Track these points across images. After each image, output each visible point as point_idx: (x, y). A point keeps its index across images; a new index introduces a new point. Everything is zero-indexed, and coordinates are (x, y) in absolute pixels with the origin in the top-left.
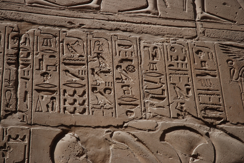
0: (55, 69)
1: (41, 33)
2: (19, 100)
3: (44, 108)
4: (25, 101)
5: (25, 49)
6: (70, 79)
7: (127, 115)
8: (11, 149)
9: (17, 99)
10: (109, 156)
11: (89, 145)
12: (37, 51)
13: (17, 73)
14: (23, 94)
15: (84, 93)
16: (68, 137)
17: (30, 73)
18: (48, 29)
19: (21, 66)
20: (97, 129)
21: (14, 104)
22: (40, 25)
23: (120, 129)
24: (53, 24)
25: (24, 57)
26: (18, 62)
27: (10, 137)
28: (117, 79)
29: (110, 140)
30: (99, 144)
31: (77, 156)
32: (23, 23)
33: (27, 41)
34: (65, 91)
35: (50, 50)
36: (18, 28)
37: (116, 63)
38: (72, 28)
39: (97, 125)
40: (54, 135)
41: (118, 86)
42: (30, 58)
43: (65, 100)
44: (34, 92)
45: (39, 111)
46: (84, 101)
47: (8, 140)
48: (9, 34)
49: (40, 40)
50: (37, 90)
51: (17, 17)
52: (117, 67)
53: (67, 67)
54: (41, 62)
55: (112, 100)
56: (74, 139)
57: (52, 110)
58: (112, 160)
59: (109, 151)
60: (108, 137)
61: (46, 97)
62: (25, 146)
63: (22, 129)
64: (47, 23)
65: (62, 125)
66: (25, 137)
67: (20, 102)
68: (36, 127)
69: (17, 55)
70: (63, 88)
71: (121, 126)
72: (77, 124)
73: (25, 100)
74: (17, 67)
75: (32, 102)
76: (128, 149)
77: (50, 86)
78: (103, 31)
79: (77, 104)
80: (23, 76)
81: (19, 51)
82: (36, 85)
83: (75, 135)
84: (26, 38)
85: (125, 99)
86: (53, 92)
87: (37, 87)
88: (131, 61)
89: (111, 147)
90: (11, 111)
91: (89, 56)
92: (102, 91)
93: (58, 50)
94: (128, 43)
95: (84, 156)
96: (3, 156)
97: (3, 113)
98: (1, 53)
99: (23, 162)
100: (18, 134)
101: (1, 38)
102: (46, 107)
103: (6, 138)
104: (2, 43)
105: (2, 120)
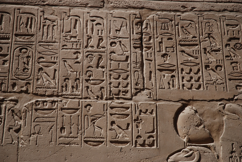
0: (173, 50)
1: (159, 18)
2: (145, 79)
3: (166, 86)
4: (150, 80)
5: (148, 34)
6: (186, 58)
7: (237, 89)
8: (143, 122)
9: (144, 78)
10: (223, 125)
11: (205, 116)
12: (157, 34)
13: (142, 55)
14: (148, 73)
15: (199, 70)
16: (187, 110)
17: (153, 54)
18: (165, 15)
19: (144, 49)
20: (211, 102)
21: (142, 83)
22: (158, 10)
23: (231, 102)
24: (169, 9)
25: (146, 41)
26: (142, 45)
27: (141, 111)
28: (226, 56)
29: (223, 112)
30: (214, 115)
31: (196, 126)
32: (144, 10)
33: (148, 26)
34: (182, 70)
35: (167, 33)
36: (140, 15)
37: (225, 42)
38: (185, 11)
39: (211, 99)
40: (176, 109)
41: (227, 63)
42: (152, 41)
43: (183, 78)
44: (157, 71)
45: (162, 88)
46: (199, 78)
47: (140, 114)
48: (133, 21)
49: (159, 25)
50: (159, 70)
51: (139, 4)
52: (226, 45)
53: (183, 48)
54: (161, 44)
55: (223, 76)
56: (193, 111)
57: (173, 87)
58: (226, 129)
59: (223, 121)
60: (222, 109)
61: (167, 75)
62: (154, 118)
63: (150, 104)
64: (164, 8)
65: (182, 100)
66: (153, 110)
67: (147, 80)
68: (161, 102)
69: (141, 39)
70: (180, 67)
71: (232, 99)
72: (194, 99)
73: (150, 78)
74: (142, 50)
75: (156, 80)
76: (239, 119)
77: (170, 66)
78: (212, 13)
79: (193, 80)
80: (147, 58)
81: (142, 35)
82: (158, 65)
83: (194, 108)
84: (147, 24)
85: (234, 75)
86: (173, 71)
87: (159, 67)
88: (239, 39)
89: (225, 118)
90: (140, 89)
91: (201, 37)
92: (214, 68)
93: (174, 33)
94: (235, 22)
95: (202, 126)
96: (137, 127)
97: (133, 91)
98: (128, 38)
99: (153, 132)
100: (147, 108)
101: (127, 25)
102: (167, 84)
103: (138, 112)
104: (128, 30)
105: (134, 97)
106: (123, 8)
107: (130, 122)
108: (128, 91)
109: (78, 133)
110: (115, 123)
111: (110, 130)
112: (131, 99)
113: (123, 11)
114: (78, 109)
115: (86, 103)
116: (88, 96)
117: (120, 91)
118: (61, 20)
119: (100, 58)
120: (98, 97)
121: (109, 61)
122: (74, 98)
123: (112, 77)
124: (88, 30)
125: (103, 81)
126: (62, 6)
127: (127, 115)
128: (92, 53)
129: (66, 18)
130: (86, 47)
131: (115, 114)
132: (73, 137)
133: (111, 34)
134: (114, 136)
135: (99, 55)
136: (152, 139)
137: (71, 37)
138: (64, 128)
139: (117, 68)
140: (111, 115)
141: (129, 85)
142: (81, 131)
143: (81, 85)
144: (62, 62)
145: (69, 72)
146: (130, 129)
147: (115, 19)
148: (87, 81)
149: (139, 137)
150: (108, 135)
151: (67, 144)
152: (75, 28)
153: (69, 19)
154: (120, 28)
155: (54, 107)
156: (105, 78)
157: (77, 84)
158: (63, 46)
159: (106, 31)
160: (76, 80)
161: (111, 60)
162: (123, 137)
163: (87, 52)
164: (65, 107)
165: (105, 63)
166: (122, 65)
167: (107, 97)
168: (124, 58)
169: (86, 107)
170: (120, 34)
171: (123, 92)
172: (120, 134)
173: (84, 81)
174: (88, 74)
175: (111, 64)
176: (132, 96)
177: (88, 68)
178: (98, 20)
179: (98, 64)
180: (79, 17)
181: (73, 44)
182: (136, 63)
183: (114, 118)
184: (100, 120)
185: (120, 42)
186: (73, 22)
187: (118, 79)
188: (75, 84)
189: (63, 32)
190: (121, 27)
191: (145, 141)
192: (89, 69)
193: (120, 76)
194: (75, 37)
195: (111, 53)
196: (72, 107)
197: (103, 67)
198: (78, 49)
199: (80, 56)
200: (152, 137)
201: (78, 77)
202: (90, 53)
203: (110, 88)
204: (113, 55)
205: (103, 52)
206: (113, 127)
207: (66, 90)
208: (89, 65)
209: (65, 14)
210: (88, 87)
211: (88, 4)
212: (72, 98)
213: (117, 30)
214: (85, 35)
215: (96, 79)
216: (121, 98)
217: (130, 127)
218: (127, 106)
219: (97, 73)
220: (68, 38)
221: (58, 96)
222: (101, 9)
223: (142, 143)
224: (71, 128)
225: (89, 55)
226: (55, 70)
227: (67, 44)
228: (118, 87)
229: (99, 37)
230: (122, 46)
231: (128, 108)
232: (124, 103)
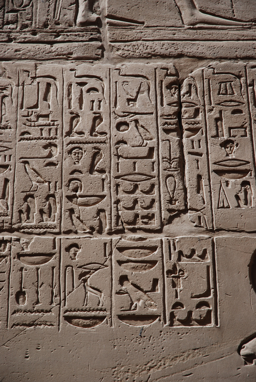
0: (243, 133)
1: (214, 73)
2: (188, 191)
3: (232, 202)
4: (198, 192)
5: (191, 104)
8: (186, 275)
9: (185, 190)
12: (211, 104)
13: (181, 145)
14: (195, 180)
17: (203, 143)
18: (225, 66)
19: (186, 133)
21: (181, 198)
22: (212, 59)
24: (234, 55)
25: (189, 118)
26: (181, 127)
27: (180, 253)
32: (182, 60)
33: (193, 90)
35: (231, 101)
36: (176, 70)
40: (254, 247)
42: (200, 118)
44: (213, 175)
45: (223, 207)
47: (179, 260)
48: (162, 81)
49: (215, 86)
50: (216, 172)
51: (172, 50)
54: (219, 123)
57: (246, 204)
61: (234, 182)
62: (208, 267)
63: (200, 240)
64: (223, 55)
66: (205, 251)
67: (191, 193)
68: (222, 234)
69: (178, 114)
73: (199, 189)
74: (180, 135)
75: (210, 192)
77: (238, 163)
80: (192, 150)
81: (181, 107)
82: (215, 163)
84: (190, 85)
86: (245, 172)
87: (217, 167)
90: (179, 210)
93: (245, 100)
96: (174, 285)
97: (165, 215)
98: (152, 113)
99: (207, 294)
100: (194, 247)
101: (149, 89)
102: (234, 199)
103: (174, 257)
104: (153, 97)
105: (165, 227)
106: (141, 57)
107: (160, 277)
108: (153, 215)
109: (52, 302)
110: (128, 280)
111: (117, 293)
112: (160, 231)
113: (141, 63)
114: (51, 255)
115: (69, 242)
116: (72, 228)
117: (137, 216)
118: (18, 85)
119: (96, 154)
120: (92, 229)
121: (114, 160)
122: (44, 233)
123: (120, 189)
124: (72, 101)
125: (103, 197)
126: (20, 59)
127: (153, 263)
128: (81, 145)
129: (29, 81)
130: (69, 134)
131: (128, 261)
132: (42, 311)
133: (118, 107)
134: (126, 305)
135: (95, 148)
136: (204, 309)
137: (39, 116)
138: (24, 293)
139: (131, 171)
140: (120, 263)
141: (156, 204)
142: (58, 298)
143: (58, 206)
144: (19, 165)
145: (34, 183)
146: (159, 290)
147: (125, 78)
148: (70, 198)
149: (178, 305)
150: (114, 304)
151: (30, 325)
152: (45, 99)
153: (35, 83)
154: (135, 95)
155: (4, 253)
156: (106, 192)
157: (50, 205)
158: (23, 134)
159: (107, 102)
160: (47, 198)
161: (119, 157)
162: (145, 306)
163: (70, 143)
164: (25, 251)
165: (107, 163)
166: (141, 165)
167: (110, 229)
168: (144, 151)
169: (68, 249)
170: (137, 106)
171: (143, 217)
172: (139, 300)
173: (64, 199)
174: (71, 186)
175: (118, 164)
176: (162, 225)
177: (72, 173)
178: (92, 83)
179: (92, 165)
180: (55, 79)
181: (42, 130)
182: (170, 159)
183: (125, 270)
184: (97, 274)
185: (136, 121)
186: (43, 88)
187: (133, 192)
188: (47, 206)
189: (22, 108)
190: (138, 93)
191: (190, 313)
192: (75, 176)
193: (136, 187)
194: (47, 116)
195: (119, 142)
196: (40, 251)
197: (102, 171)
198: (52, 138)
199: (56, 152)
200: (206, 304)
201: (51, 192)
202: (76, 145)
203: (117, 210)
204: (122, 146)
205: (101, 142)
206: (123, 288)
207: (28, 218)
208: (74, 167)
209: (26, 74)
210: (72, 211)
211: (71, 54)
212: (39, 234)
213: (129, 100)
214: (67, 111)
215: (89, 194)
216: (140, 229)
217: (159, 287)
218: (153, 245)
219: (89, 183)
220: (33, 118)
221: (11, 230)
222: (97, 62)
223: (184, 317)
224: (37, 292)
225: (75, 149)
226: (6, 181)
227: (31, 129)
228: (132, 208)
229: (95, 113)
230: (141, 130)
231: (153, 249)
232: (145, 239)
